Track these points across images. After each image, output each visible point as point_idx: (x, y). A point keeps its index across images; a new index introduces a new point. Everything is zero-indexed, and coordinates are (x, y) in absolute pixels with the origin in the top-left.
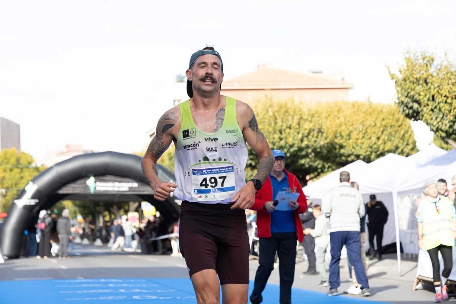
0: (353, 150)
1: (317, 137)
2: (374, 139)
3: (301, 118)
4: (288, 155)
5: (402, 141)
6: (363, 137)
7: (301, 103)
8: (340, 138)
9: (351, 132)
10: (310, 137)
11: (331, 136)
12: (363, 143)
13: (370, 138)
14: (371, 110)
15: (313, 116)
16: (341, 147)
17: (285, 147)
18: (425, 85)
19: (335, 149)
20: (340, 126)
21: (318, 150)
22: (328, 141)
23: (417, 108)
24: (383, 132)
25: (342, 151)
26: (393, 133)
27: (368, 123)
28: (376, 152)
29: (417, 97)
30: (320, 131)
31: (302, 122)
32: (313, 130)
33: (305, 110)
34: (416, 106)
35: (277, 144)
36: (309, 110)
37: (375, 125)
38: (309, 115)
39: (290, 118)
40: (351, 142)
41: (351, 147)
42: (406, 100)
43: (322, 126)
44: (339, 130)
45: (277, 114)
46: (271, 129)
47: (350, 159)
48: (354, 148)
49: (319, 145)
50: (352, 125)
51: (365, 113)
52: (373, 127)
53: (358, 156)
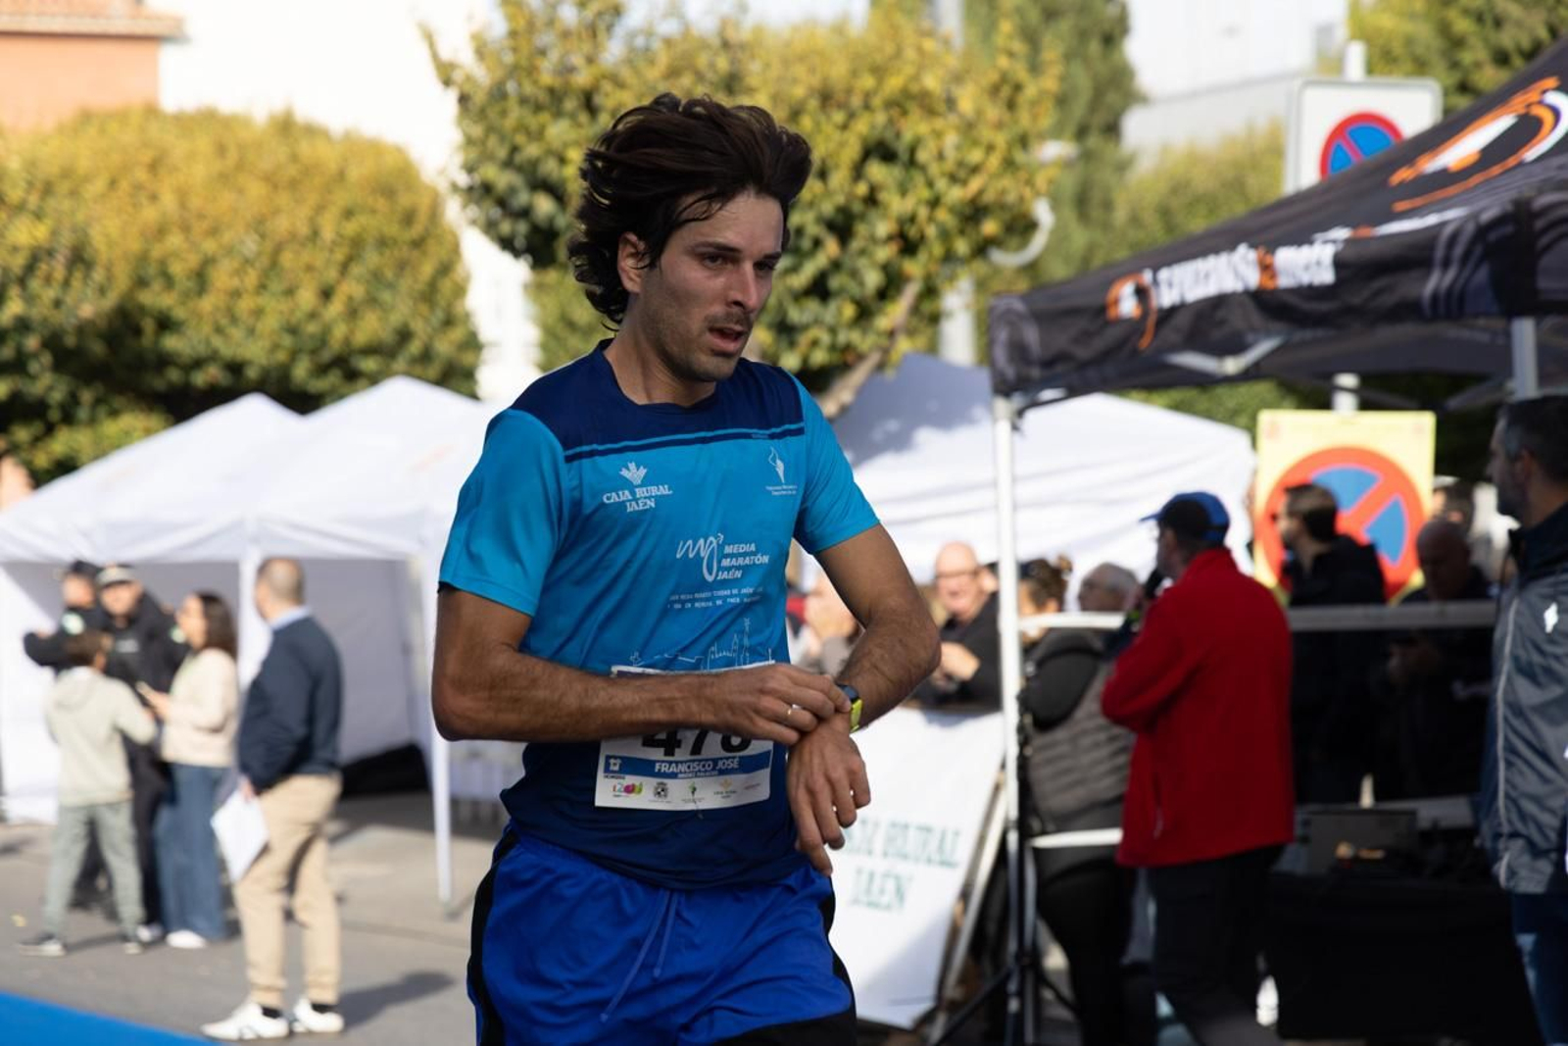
0: (217, 342)
1: (66, 283)
2: (307, 297)
5: (424, 308)
6: (262, 287)
8: (157, 285)
9: (208, 262)
10: (35, 284)
11: (122, 282)
12: (258, 313)
13: (290, 292)
14: (292, 171)
15: (48, 190)
16: (166, 324)
18: (583, 117)
19: (138, 331)
20: (161, 232)
21: (70, 341)
22: (110, 301)
23: (551, 220)
24: (345, 268)
25: (171, 343)
26: (389, 274)
27: (281, 225)
28: (314, 352)
29: (550, 167)
30: (80, 258)
32: (51, 253)
33: (14, 164)
34: (544, 206)
36: (31, 165)
37: (315, 234)
38: (30, 184)
40: (207, 304)
41: (206, 329)
42: (503, 179)
43: (86, 235)
44: (157, 252)
47: (200, 379)
48: (219, 330)
49: (73, 321)
50: (214, 231)
51: (271, 180)
52: (303, 245)
53: (235, 368)
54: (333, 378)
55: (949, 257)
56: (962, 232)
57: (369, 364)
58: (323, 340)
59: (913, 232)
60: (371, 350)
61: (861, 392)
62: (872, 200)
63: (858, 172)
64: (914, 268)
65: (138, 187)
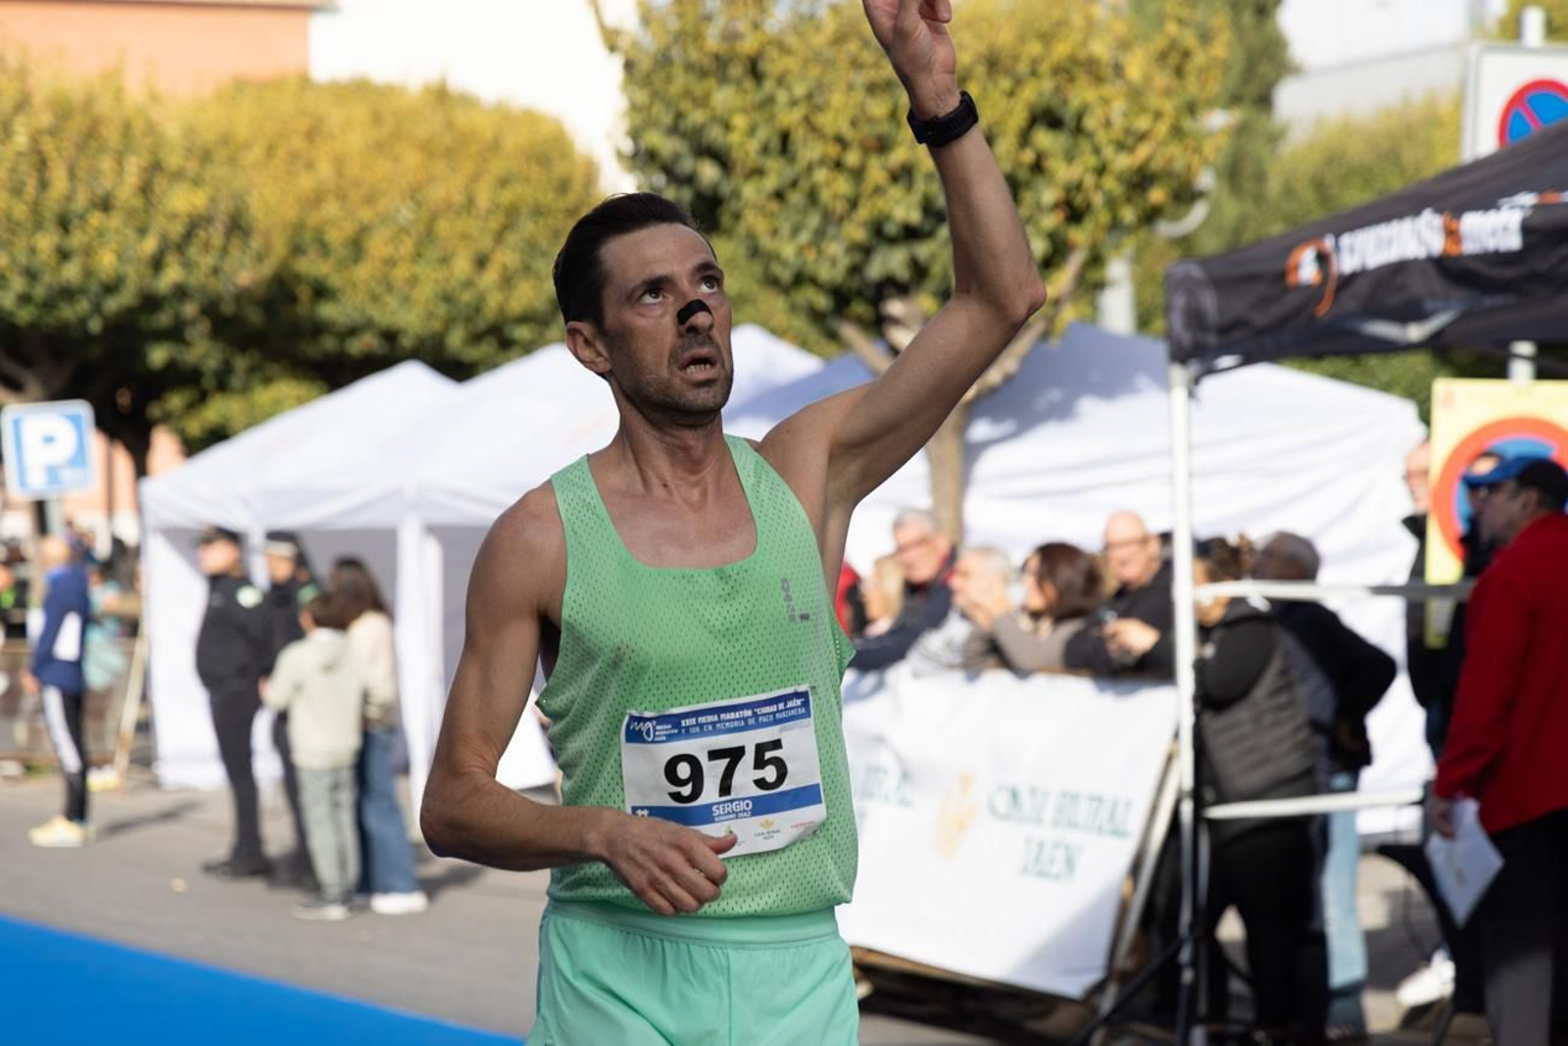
0: (373, 310)
1: (225, 250)
2: (462, 266)
3: (155, 167)
4: (95, 326)
6: (418, 256)
7: (154, 98)
8: (312, 253)
9: (366, 230)
10: (193, 251)
11: (280, 248)
12: (413, 281)
13: (445, 260)
14: (450, 138)
15: (206, 157)
16: (321, 292)
17: (82, 291)
18: (748, 83)
19: (293, 299)
20: (317, 200)
21: (228, 308)
22: (267, 269)
23: (716, 186)
24: (499, 237)
25: (327, 311)
27: (437, 194)
28: (469, 320)
29: (714, 134)
30: (238, 226)
31: (160, 184)
32: (209, 220)
33: (172, 131)
34: (709, 172)
35: (47, 278)
36: (190, 132)
37: (470, 202)
38: (189, 151)
39: (106, 164)
40: (363, 272)
41: (362, 296)
42: (667, 146)
43: (244, 202)
44: (313, 219)
45: (48, 145)
46: (20, 211)
47: (356, 347)
48: (375, 298)
49: (232, 288)
50: (370, 200)
51: (427, 149)
52: (458, 214)
53: (390, 336)
54: (486, 348)
55: (1115, 225)
56: (1129, 200)
57: (522, 333)
58: (477, 309)
59: (1079, 200)
60: (525, 319)
61: (1026, 361)
62: (1038, 167)
63: (1024, 138)
64: (1080, 236)
65: (294, 156)
